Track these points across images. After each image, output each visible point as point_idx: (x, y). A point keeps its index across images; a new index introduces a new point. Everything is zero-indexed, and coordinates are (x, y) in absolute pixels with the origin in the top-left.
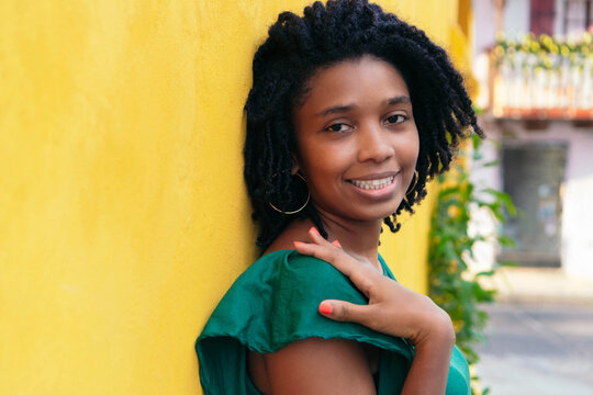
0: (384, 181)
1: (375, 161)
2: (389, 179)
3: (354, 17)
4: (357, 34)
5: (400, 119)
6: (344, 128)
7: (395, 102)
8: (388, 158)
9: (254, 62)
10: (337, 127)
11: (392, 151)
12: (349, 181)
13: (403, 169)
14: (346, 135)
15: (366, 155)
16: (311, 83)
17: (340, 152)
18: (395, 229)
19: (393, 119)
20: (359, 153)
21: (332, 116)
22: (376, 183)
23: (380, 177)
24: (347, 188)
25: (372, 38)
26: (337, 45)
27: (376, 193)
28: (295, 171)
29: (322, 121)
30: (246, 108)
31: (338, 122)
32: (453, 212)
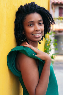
0: (39, 34)
1: (37, 31)
2: (40, 34)
3: (33, 6)
4: (34, 9)
5: (41, 24)
6: (32, 25)
7: (40, 21)
8: (39, 30)
9: (16, 14)
10: (31, 25)
11: (40, 29)
12: (33, 34)
13: (42, 32)
14: (32, 26)
15: (36, 30)
16: (26, 17)
17: (31, 29)
18: (40, 43)
19: (40, 24)
20: (34, 29)
21: (30, 23)
22: (37, 35)
23: (38, 34)
24: (32, 35)
25: (36, 9)
26: (30, 11)
27: (37, 36)
28: (23, 33)
29: (28, 24)
30: (15, 22)
31: (31, 24)
32: (48, 45)
